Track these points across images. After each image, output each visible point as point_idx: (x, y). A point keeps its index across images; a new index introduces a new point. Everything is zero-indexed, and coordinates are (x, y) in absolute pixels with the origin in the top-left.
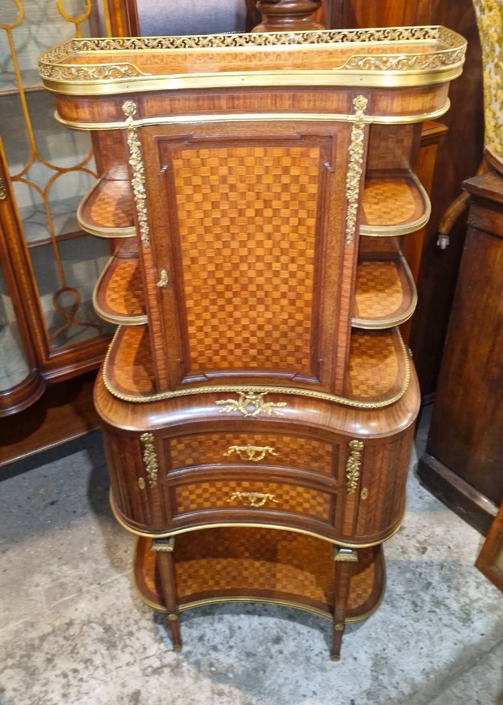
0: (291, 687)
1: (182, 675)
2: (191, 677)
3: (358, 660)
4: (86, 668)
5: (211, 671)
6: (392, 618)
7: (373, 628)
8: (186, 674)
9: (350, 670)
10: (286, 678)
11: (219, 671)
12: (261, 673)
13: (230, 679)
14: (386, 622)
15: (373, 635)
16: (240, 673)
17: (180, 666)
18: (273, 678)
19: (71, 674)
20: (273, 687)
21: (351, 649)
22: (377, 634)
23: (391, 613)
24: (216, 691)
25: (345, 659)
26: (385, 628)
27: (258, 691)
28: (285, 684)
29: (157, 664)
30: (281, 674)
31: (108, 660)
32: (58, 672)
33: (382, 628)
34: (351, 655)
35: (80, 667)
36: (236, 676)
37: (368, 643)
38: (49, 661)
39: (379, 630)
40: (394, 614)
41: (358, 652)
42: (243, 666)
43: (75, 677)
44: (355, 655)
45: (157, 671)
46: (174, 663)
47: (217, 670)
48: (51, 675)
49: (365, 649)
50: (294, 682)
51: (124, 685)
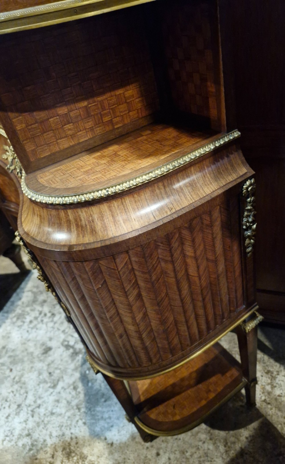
0: (106, 426)
1: (73, 360)
2: (75, 365)
3: (159, 457)
4: (50, 317)
5: (85, 372)
6: (215, 459)
7: (194, 450)
8: (75, 361)
9: (146, 457)
10: (110, 418)
11: (89, 376)
12: (103, 400)
13: (88, 385)
14: (207, 456)
15: (188, 454)
16: (95, 388)
17: (78, 355)
18: (105, 409)
19: (43, 315)
20: (98, 414)
21: (164, 445)
22: (191, 456)
23: (219, 454)
24: (75, 385)
25: (152, 446)
26: (202, 459)
27: (91, 407)
28: (105, 420)
29: (72, 343)
30: (111, 413)
31: (59, 322)
32: (40, 309)
33: (200, 457)
34: (159, 449)
35: (49, 315)
36: (92, 388)
37: (178, 455)
38: (45, 301)
39: (196, 456)
40: (221, 459)
41: (165, 453)
42: (100, 386)
43: (42, 317)
44: (161, 452)
45: (68, 347)
46: (77, 350)
47: (88, 374)
48: (38, 308)
49: (172, 456)
50: (111, 424)
51: (51, 339)
